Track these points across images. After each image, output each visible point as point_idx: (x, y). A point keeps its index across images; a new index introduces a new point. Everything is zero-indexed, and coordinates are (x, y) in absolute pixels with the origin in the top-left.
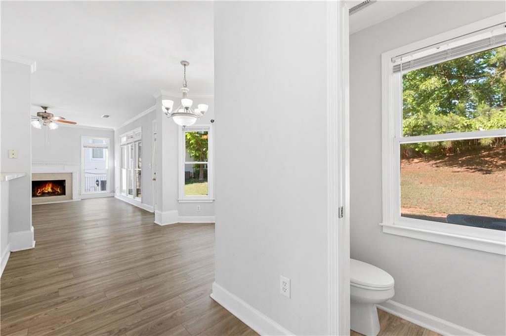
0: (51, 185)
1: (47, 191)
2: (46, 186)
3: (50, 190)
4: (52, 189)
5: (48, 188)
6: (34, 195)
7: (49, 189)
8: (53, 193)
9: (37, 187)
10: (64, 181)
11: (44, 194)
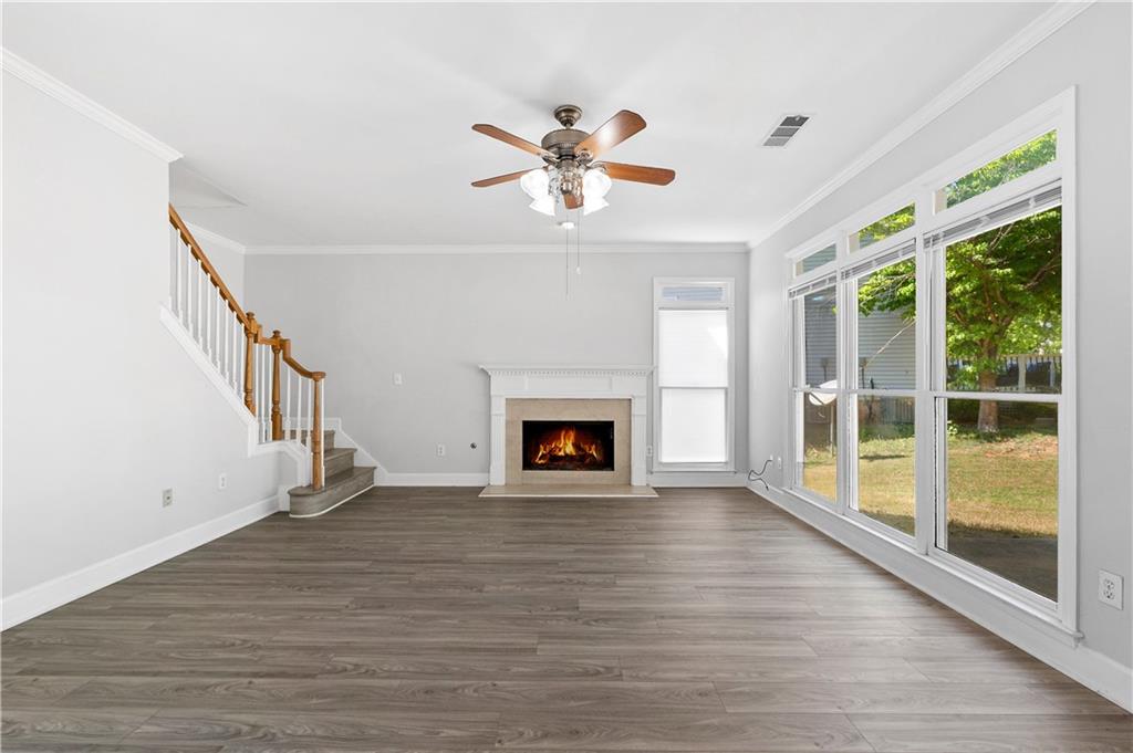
0: (572, 435)
1: (562, 453)
2: (560, 438)
3: (570, 449)
4: (576, 446)
5: (565, 444)
6: (528, 464)
7: (567, 447)
8: (580, 462)
9: (537, 438)
10: (611, 424)
11: (555, 462)
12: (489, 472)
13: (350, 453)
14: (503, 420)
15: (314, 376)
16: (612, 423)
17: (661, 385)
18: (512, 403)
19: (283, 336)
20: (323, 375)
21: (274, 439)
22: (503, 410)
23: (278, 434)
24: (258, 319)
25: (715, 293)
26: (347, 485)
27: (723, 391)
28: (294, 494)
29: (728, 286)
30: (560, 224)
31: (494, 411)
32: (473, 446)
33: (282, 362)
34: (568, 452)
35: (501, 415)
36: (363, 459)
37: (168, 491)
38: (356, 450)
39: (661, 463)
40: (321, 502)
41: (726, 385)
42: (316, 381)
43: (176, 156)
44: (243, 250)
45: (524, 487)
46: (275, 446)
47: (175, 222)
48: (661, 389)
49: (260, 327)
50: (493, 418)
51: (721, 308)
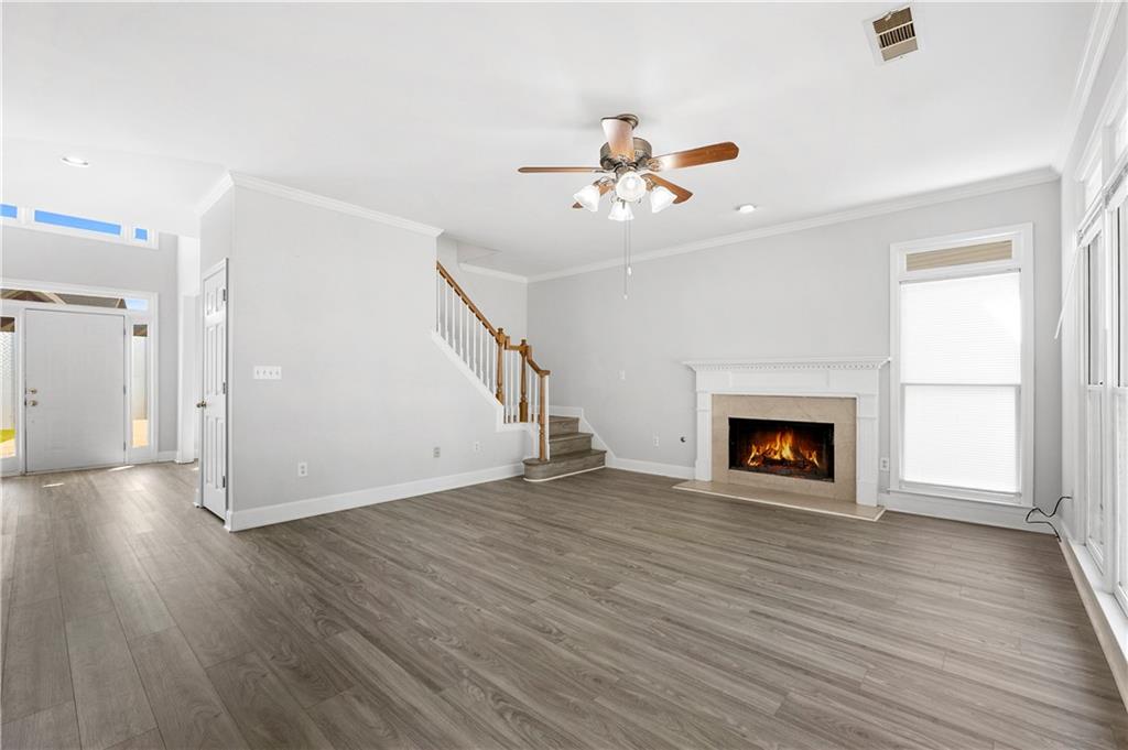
0: (789, 439)
1: (777, 457)
2: (775, 440)
3: (787, 453)
4: (794, 450)
5: (782, 447)
6: (735, 463)
7: (784, 449)
8: (798, 468)
9: (746, 438)
10: (830, 427)
11: (769, 465)
12: (694, 466)
13: (589, 437)
14: (708, 416)
15: (541, 373)
16: (833, 425)
17: (902, 381)
18: (717, 399)
19: (527, 343)
20: (548, 373)
21: (521, 420)
22: (709, 406)
23: (523, 417)
24: (505, 332)
25: (1002, 250)
26: (571, 462)
27: (1013, 389)
28: (528, 464)
29: (1020, 236)
30: (738, 208)
31: (700, 407)
32: (682, 440)
33: (527, 364)
34: (785, 456)
35: (706, 411)
36: (598, 443)
37: (437, 449)
38: (592, 435)
39: (902, 482)
40: (544, 472)
41: (1019, 381)
42: (542, 377)
43: (439, 232)
44: (525, 280)
45: (731, 487)
46: (519, 426)
47: (443, 273)
48: (903, 386)
49: (508, 337)
50: (699, 414)
51: (1009, 270)
